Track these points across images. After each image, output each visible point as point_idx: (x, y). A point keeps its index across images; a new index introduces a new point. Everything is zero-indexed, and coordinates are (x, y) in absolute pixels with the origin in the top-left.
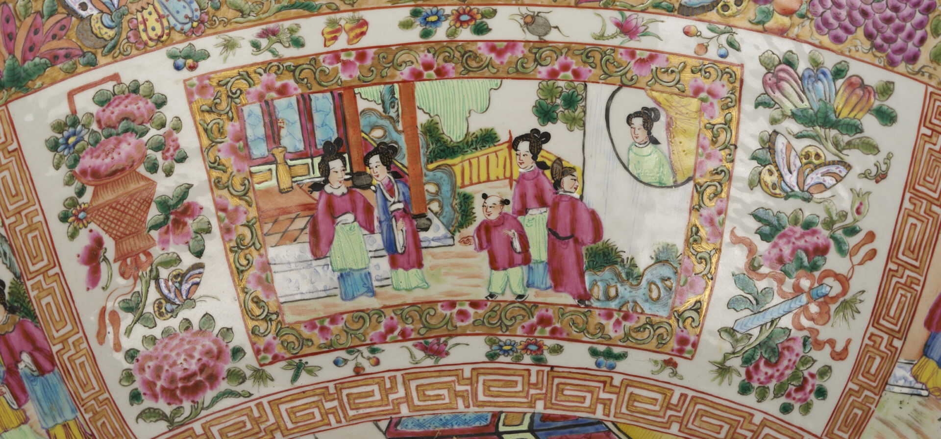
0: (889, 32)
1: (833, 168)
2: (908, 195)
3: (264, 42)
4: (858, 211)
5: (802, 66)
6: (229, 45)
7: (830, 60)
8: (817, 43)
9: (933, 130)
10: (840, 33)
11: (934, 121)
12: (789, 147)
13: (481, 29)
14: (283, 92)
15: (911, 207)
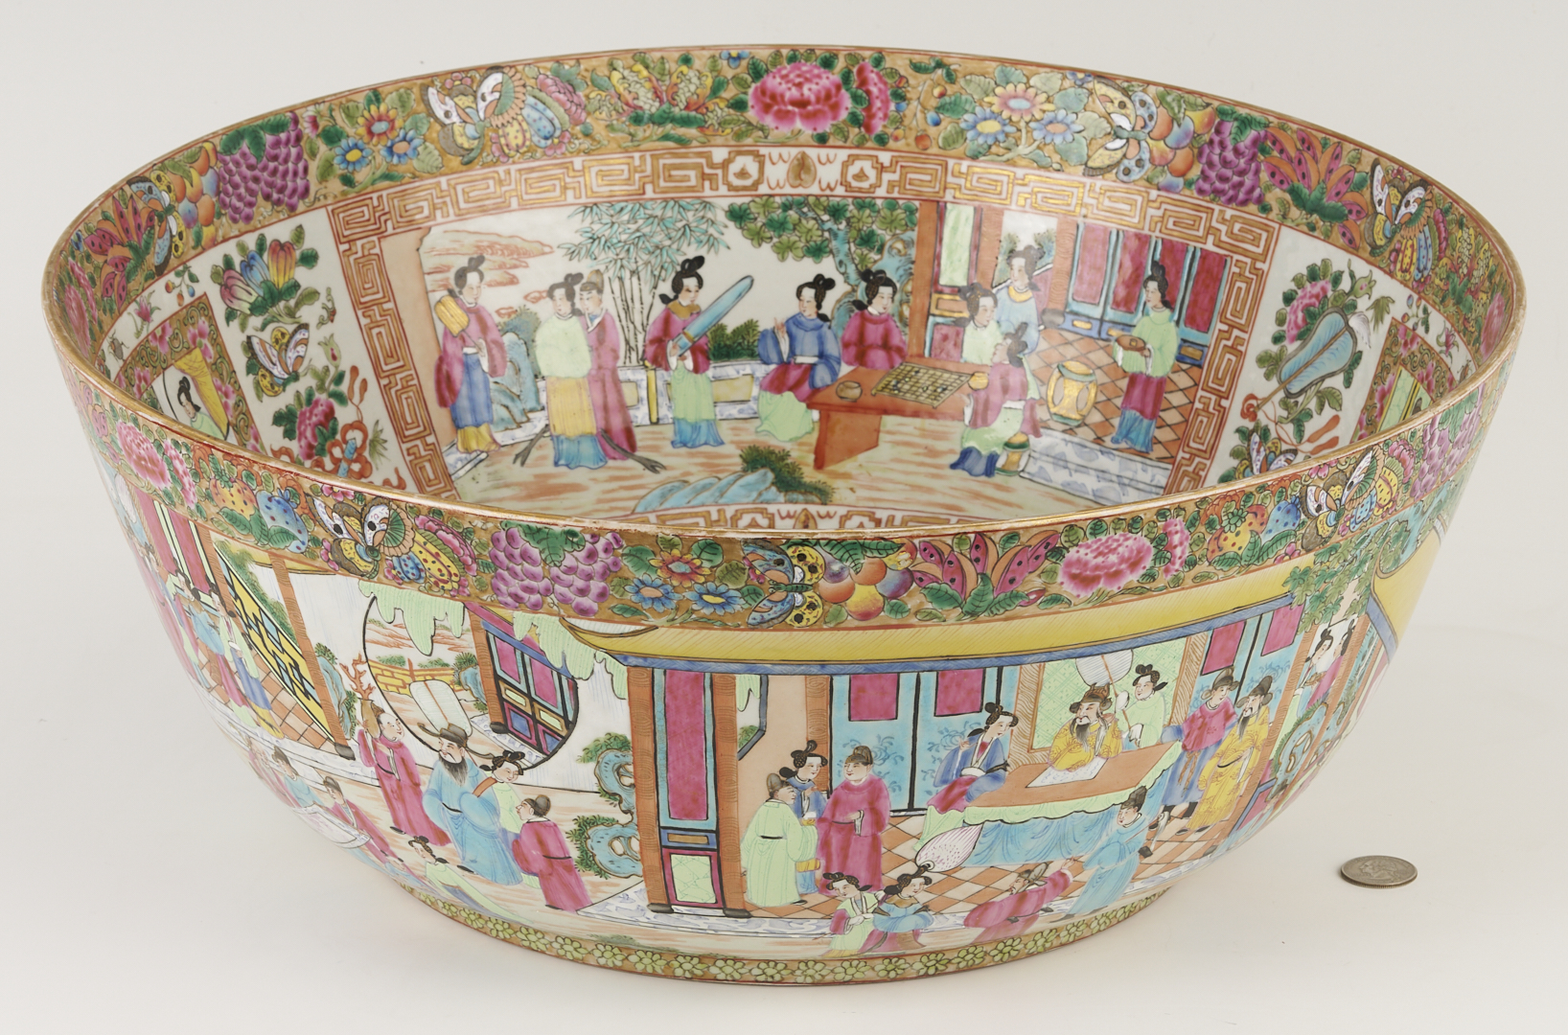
0: (279, 182)
1: (299, 336)
2: (360, 313)
4: (334, 358)
5: (237, 259)
7: (251, 241)
8: (237, 233)
9: (349, 242)
10: (247, 210)
11: (346, 233)
12: (262, 342)
15: (368, 321)
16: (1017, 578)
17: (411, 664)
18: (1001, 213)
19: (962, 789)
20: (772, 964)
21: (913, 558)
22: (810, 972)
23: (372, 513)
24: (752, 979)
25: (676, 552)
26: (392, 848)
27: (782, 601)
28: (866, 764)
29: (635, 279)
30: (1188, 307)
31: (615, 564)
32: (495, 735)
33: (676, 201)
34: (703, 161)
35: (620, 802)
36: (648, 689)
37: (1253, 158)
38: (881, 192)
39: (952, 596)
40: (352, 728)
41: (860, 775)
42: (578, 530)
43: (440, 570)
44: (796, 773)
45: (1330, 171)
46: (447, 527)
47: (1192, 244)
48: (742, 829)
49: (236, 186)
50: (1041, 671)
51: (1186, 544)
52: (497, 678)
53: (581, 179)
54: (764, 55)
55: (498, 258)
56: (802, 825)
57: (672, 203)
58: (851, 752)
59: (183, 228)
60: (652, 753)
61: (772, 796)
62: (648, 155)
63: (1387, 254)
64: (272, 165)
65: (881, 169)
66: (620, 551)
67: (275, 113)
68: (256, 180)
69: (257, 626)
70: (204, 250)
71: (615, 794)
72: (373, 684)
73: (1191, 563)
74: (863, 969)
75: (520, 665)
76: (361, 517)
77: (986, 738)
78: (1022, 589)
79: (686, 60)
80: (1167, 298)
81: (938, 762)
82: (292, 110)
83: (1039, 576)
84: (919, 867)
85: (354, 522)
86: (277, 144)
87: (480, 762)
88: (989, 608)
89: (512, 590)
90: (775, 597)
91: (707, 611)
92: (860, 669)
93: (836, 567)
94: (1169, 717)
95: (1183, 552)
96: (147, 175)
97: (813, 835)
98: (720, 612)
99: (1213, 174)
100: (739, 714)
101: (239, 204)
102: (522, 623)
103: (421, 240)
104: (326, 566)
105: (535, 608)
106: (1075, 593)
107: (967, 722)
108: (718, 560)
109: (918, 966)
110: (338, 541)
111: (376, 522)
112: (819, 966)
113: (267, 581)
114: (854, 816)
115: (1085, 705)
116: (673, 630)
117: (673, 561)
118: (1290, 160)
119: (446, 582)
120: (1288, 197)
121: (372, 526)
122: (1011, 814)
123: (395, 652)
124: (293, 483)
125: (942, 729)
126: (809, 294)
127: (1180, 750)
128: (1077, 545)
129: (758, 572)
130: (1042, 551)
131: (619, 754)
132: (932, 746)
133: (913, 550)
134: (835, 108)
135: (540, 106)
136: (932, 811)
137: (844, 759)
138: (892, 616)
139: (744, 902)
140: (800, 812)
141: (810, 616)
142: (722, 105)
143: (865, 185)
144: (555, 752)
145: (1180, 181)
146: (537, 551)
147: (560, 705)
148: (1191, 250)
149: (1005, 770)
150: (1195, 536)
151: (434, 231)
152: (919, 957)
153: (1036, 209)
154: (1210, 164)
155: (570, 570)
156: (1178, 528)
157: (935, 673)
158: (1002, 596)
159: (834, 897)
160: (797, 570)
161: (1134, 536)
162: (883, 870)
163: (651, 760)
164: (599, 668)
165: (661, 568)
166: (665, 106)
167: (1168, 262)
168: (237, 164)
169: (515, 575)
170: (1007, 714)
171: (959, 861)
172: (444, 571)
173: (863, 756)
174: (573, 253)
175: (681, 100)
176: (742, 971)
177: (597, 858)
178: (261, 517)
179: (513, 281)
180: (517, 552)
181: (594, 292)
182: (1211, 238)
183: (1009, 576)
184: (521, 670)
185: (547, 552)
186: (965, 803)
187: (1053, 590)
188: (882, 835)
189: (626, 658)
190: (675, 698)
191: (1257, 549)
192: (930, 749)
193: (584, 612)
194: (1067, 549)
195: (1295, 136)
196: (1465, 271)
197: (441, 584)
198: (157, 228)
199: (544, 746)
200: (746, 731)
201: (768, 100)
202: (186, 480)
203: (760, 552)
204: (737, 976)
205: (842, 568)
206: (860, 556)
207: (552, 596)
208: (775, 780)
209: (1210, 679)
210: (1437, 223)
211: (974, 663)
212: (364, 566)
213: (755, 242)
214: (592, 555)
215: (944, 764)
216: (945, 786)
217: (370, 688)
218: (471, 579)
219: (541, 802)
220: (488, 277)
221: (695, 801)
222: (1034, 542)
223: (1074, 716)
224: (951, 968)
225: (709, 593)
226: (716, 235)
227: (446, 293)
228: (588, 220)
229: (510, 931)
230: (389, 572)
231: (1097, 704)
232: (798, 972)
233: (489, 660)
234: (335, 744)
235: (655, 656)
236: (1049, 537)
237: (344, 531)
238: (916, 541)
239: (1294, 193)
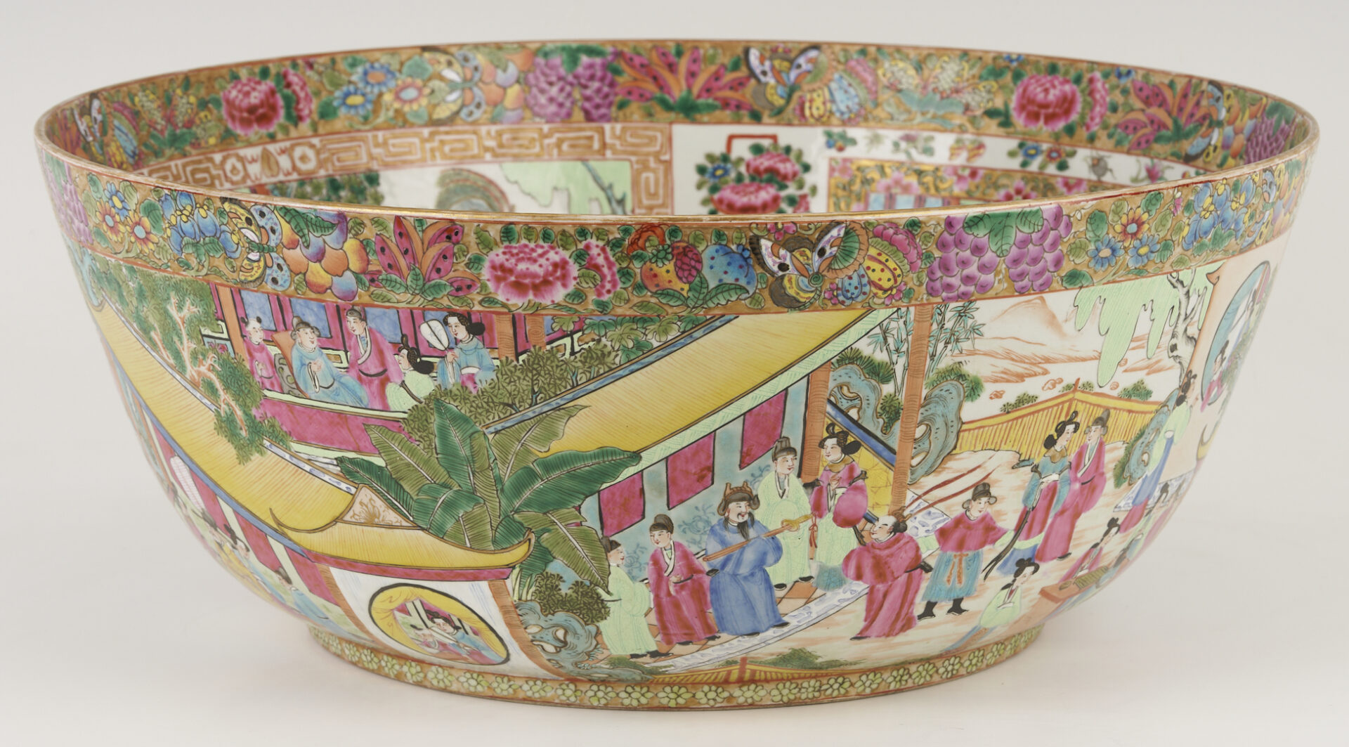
3: (903, 145)
6: (875, 140)
13: (1063, 166)
14: (906, 189)
198: (1204, 129)
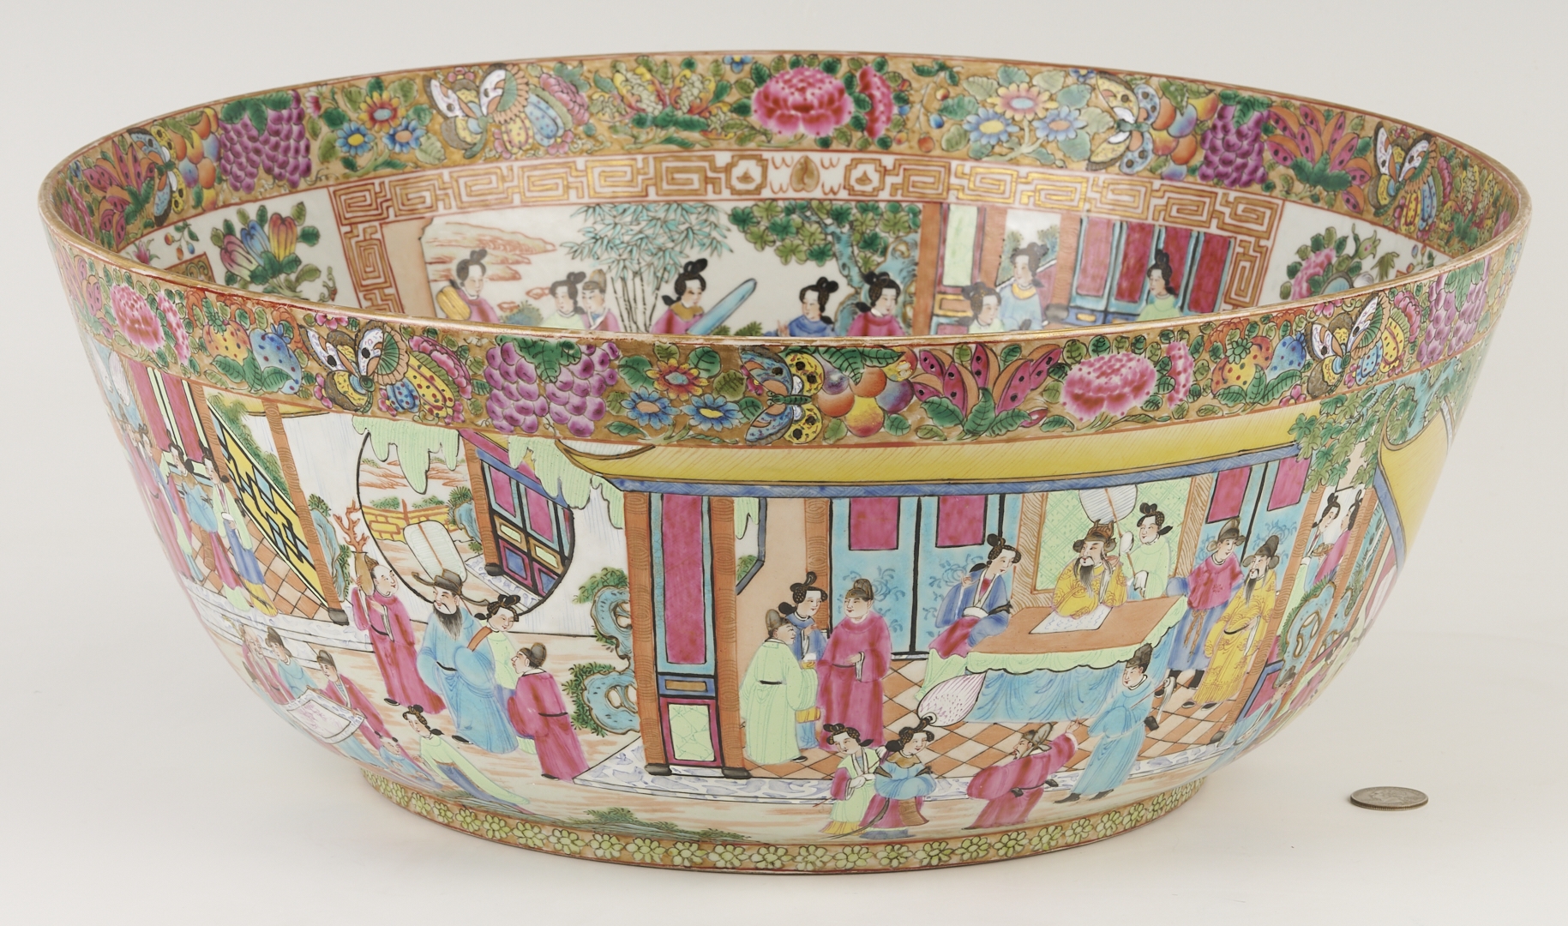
0: (280, 157)
2: (361, 295)
5: (238, 226)
7: (252, 210)
8: (237, 200)
9: (350, 224)
10: (248, 180)
11: (348, 215)
16: (1019, 395)
17: (405, 505)
18: (1003, 212)
19: (965, 631)
20: (772, 849)
21: (913, 368)
22: (811, 858)
23: (366, 339)
24: (752, 866)
25: (673, 362)
26: (387, 726)
27: (781, 415)
28: (866, 599)
29: (637, 280)
30: (1193, 291)
31: (612, 376)
32: (490, 577)
33: (679, 203)
34: (706, 164)
35: (617, 647)
36: (645, 516)
37: (1256, 138)
38: (884, 195)
39: (953, 412)
40: (346, 588)
41: (860, 612)
42: (573, 341)
43: (434, 396)
44: (796, 608)
45: (1333, 142)
46: (442, 347)
47: (1196, 229)
48: (740, 674)
49: (237, 155)
50: (1044, 501)
51: (1190, 371)
52: (492, 512)
53: (584, 179)
54: (767, 60)
55: (500, 254)
56: (802, 668)
57: (675, 206)
58: (851, 586)
59: (183, 186)
60: (649, 589)
61: (771, 635)
62: (651, 158)
63: (1391, 212)
64: (273, 139)
65: (885, 172)
66: (617, 362)
67: (278, 90)
68: (258, 152)
69: (251, 487)
70: (204, 212)
71: (612, 637)
72: (367, 533)
73: (1195, 394)
74: (865, 856)
75: (516, 496)
76: (355, 345)
77: (988, 574)
78: (1024, 407)
79: (689, 64)
80: (1171, 285)
81: (939, 599)
82: (294, 89)
83: (1041, 394)
84: (921, 719)
85: (347, 351)
86: (279, 120)
87: (475, 610)
88: (991, 427)
89: (508, 412)
90: (773, 411)
91: (704, 427)
92: (860, 491)
93: (835, 377)
94: (1174, 566)
95: (1187, 380)
96: (147, 128)
97: (813, 679)
98: (718, 428)
99: (1216, 159)
100: (737, 542)
101: (240, 173)
102: (517, 448)
103: (423, 230)
104: (319, 404)
105: (531, 430)
106: (1078, 416)
107: (968, 556)
108: (716, 369)
109: (921, 855)
110: (331, 374)
111: (370, 348)
112: (820, 852)
113: (259, 430)
114: (855, 659)
115: (1089, 544)
116: (670, 449)
117: (671, 372)
118: (1293, 136)
119: (440, 408)
120: (1291, 172)
121: (366, 353)
122: (1016, 662)
123: (388, 494)
124: (287, 315)
125: (944, 562)
126: (812, 296)
127: (1186, 607)
128: (1079, 362)
129: (756, 383)
130: (1045, 367)
131: (616, 591)
132: (933, 582)
133: (913, 361)
134: (838, 112)
135: (543, 105)
136: (934, 655)
137: (845, 594)
138: (892, 432)
139: (743, 759)
140: (800, 654)
141: (809, 431)
142: (725, 109)
143: (868, 188)
144: (551, 593)
145: (1184, 168)
146: (532, 366)
147: (556, 538)
148: (1195, 234)
149: (1008, 612)
150: (1200, 364)
151: (436, 221)
152: (922, 845)
153: (1038, 207)
154: (1214, 149)
155: (566, 386)
156: (1182, 352)
157: (936, 499)
158: (1003, 414)
159: (835, 753)
160: (796, 380)
161: (1137, 357)
162: (885, 723)
163: (648, 597)
164: (595, 494)
165: (658, 379)
166: (668, 109)
167: (1172, 249)
168: (239, 134)
169: (510, 394)
170: (1009, 548)
171: (961, 714)
172: (439, 397)
173: (863, 591)
174: (576, 252)
175: (685, 103)
176: (742, 857)
177: (594, 712)
178: (254, 359)
179: (515, 277)
180: (512, 369)
181: (597, 292)
182: (1214, 222)
183: (1011, 393)
184: (516, 501)
185: (542, 367)
186: (968, 648)
187: (1056, 410)
188: (883, 681)
189: (622, 483)
190: (672, 526)
191: (1262, 387)
192: (931, 584)
193: (580, 432)
194: (1069, 366)
195: (1298, 112)
196: (1470, 207)
197: (435, 412)
198: (157, 181)
199: (539, 586)
200: (744, 561)
201: (771, 105)
202: (179, 333)
203: (759, 360)
204: (737, 863)
205: (841, 379)
206: (859, 365)
207: (548, 416)
208: (774, 617)
209: (1216, 529)
210: (1440, 171)
211: (976, 489)
212: (358, 399)
213: (758, 246)
214: (588, 369)
215: (946, 601)
216: (947, 627)
217: (364, 539)
218: (466, 403)
219: (537, 651)
220: (490, 271)
221: (693, 642)
222: (1036, 356)
223: (1077, 555)
224: (955, 859)
225: (706, 406)
226: (719, 238)
227: (445, 284)
228: (591, 220)
229: (507, 829)
230: (383, 403)
231: (1101, 544)
232: (799, 859)
233: (484, 493)
234: (329, 610)
235: (652, 479)
236: (1050, 352)
237: (338, 362)
238: (917, 350)
239: (1298, 168)
